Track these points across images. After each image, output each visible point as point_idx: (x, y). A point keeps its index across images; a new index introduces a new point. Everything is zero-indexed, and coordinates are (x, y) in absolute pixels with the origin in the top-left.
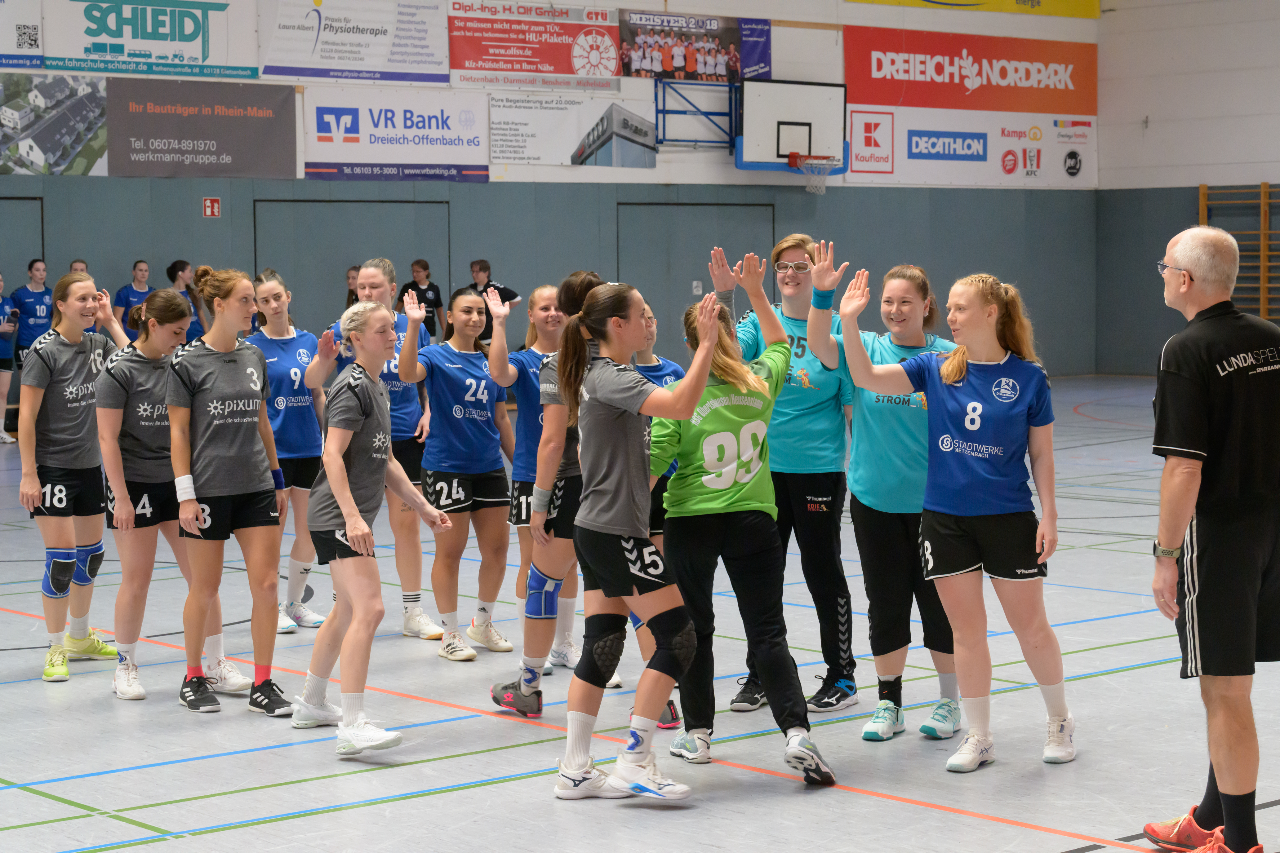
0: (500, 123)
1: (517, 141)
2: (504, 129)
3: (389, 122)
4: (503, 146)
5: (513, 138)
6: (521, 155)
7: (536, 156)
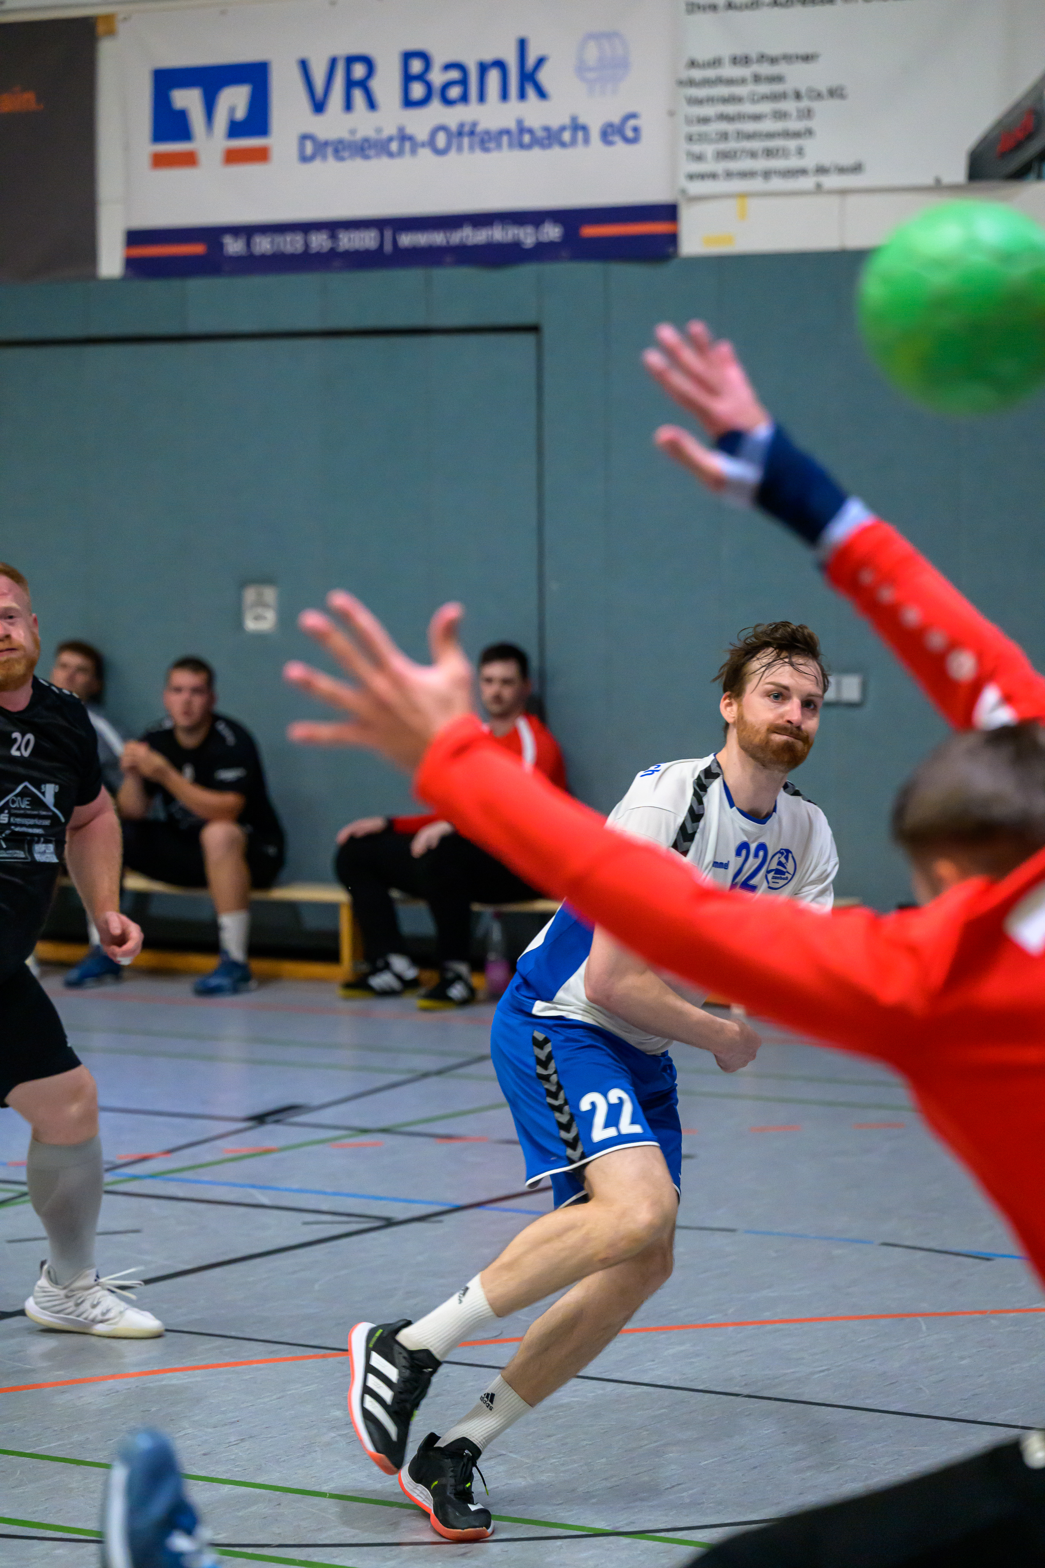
0: (716, 63)
1: (780, 115)
2: (730, 82)
3: (358, 95)
4: (724, 136)
5: (765, 108)
6: (793, 162)
7: (847, 161)
